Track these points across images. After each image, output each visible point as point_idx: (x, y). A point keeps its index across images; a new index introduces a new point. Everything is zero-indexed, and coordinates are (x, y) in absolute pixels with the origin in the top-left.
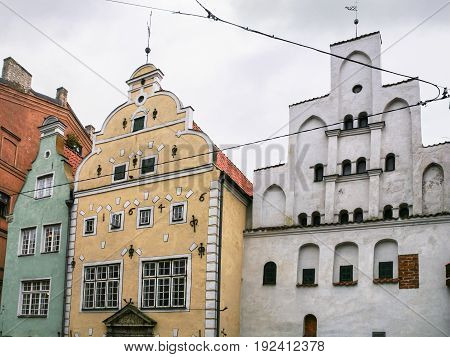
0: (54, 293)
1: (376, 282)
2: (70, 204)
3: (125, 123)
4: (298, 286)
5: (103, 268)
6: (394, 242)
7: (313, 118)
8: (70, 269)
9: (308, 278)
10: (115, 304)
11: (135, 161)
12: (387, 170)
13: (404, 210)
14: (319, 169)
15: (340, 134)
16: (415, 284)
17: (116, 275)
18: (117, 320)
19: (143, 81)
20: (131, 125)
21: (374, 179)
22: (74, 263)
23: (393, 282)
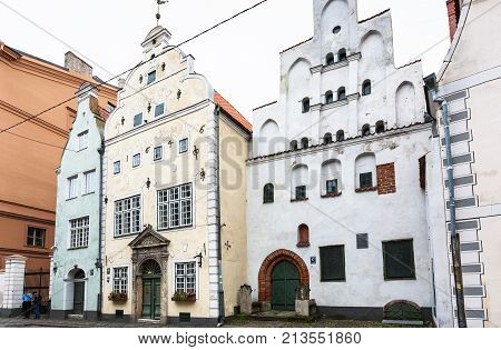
0: (93, 226)
1: (357, 191)
2: (101, 152)
3: (141, 78)
4: (292, 201)
5: (127, 201)
6: (372, 155)
7: (299, 60)
8: (104, 205)
9: (301, 194)
10: (138, 228)
11: (149, 108)
12: (364, 94)
13: (380, 127)
14: (306, 102)
15: (322, 69)
16: (392, 189)
17: (138, 205)
18: (140, 242)
19: (154, 42)
20: (145, 80)
21: (353, 103)
22: (106, 200)
23: (374, 189)
